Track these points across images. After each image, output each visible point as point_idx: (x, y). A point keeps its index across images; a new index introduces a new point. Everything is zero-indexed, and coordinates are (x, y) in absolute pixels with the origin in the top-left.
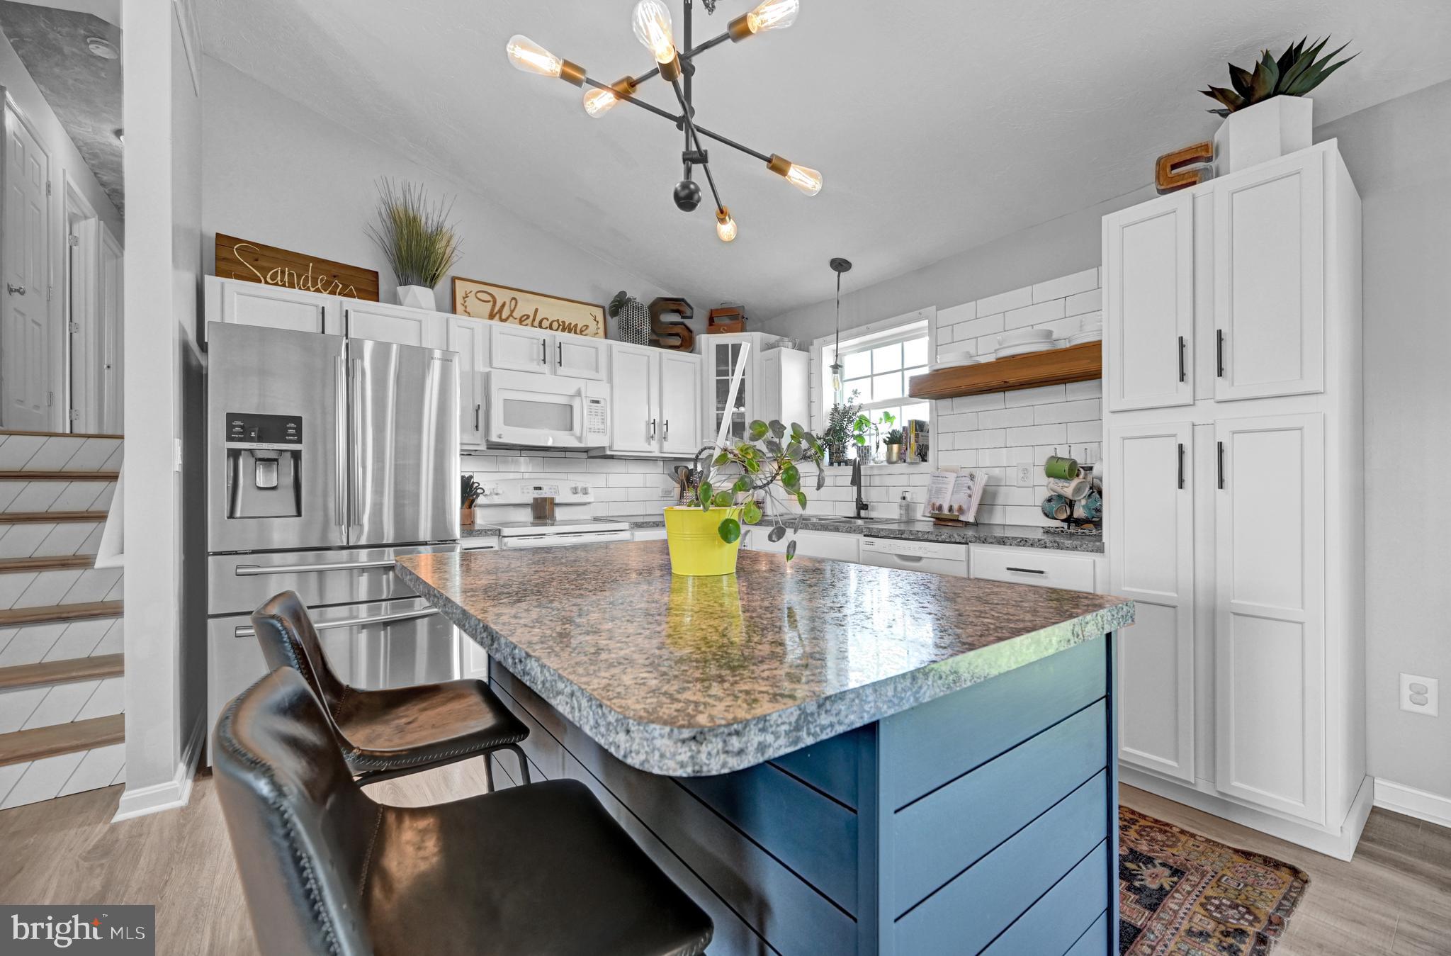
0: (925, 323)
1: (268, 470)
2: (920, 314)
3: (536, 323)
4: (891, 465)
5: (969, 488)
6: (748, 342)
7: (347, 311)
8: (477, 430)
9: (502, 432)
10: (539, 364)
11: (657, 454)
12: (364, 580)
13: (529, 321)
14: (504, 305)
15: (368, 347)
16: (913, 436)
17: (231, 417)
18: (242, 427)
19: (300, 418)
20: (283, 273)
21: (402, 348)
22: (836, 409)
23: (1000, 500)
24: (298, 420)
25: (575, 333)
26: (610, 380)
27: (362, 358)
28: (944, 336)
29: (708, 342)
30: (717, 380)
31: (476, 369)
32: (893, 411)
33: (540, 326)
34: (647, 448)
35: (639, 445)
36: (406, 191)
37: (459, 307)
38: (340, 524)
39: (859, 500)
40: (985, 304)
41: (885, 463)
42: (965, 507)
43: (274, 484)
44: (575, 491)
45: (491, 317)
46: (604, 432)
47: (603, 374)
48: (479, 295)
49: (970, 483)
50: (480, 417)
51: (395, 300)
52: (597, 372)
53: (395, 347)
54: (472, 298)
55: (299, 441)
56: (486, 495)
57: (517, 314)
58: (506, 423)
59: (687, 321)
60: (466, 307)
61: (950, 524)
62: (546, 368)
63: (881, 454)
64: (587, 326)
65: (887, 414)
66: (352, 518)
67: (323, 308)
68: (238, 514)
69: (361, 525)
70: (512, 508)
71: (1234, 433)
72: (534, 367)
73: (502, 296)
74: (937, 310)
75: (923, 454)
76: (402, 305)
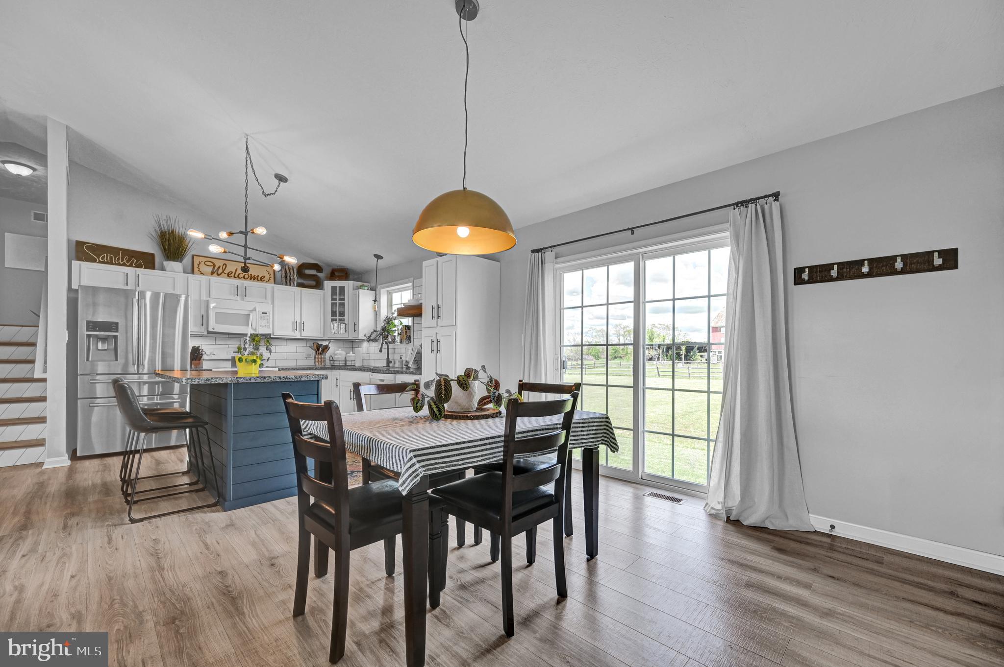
0: (410, 284)
1: (103, 342)
2: (409, 280)
3: (236, 276)
6: (348, 285)
7: (138, 275)
8: (203, 326)
9: (213, 326)
10: (234, 296)
11: (299, 337)
12: (146, 387)
13: (233, 275)
14: (219, 267)
15: (148, 295)
16: (404, 332)
17: (88, 322)
18: (92, 326)
19: (118, 322)
20: (107, 256)
21: (166, 295)
24: (117, 324)
25: (258, 280)
26: (273, 303)
27: (145, 298)
28: (416, 290)
29: (328, 285)
30: (332, 303)
31: (202, 299)
33: (238, 277)
34: (293, 334)
35: (289, 333)
36: (168, 218)
37: (196, 269)
38: (134, 365)
39: (388, 359)
43: (106, 348)
45: (212, 273)
46: (268, 327)
47: (270, 301)
48: (206, 263)
50: (204, 320)
51: (163, 269)
52: (266, 299)
53: (162, 294)
54: (202, 265)
55: (117, 331)
56: (208, 355)
57: (226, 271)
58: (217, 322)
59: (319, 274)
60: (199, 269)
62: (238, 298)
64: (264, 277)
66: (140, 362)
67: (127, 274)
68: (90, 360)
69: (143, 366)
70: (222, 361)
71: (442, 336)
72: (232, 297)
73: (218, 263)
74: (414, 279)
75: (409, 340)
76: (165, 271)
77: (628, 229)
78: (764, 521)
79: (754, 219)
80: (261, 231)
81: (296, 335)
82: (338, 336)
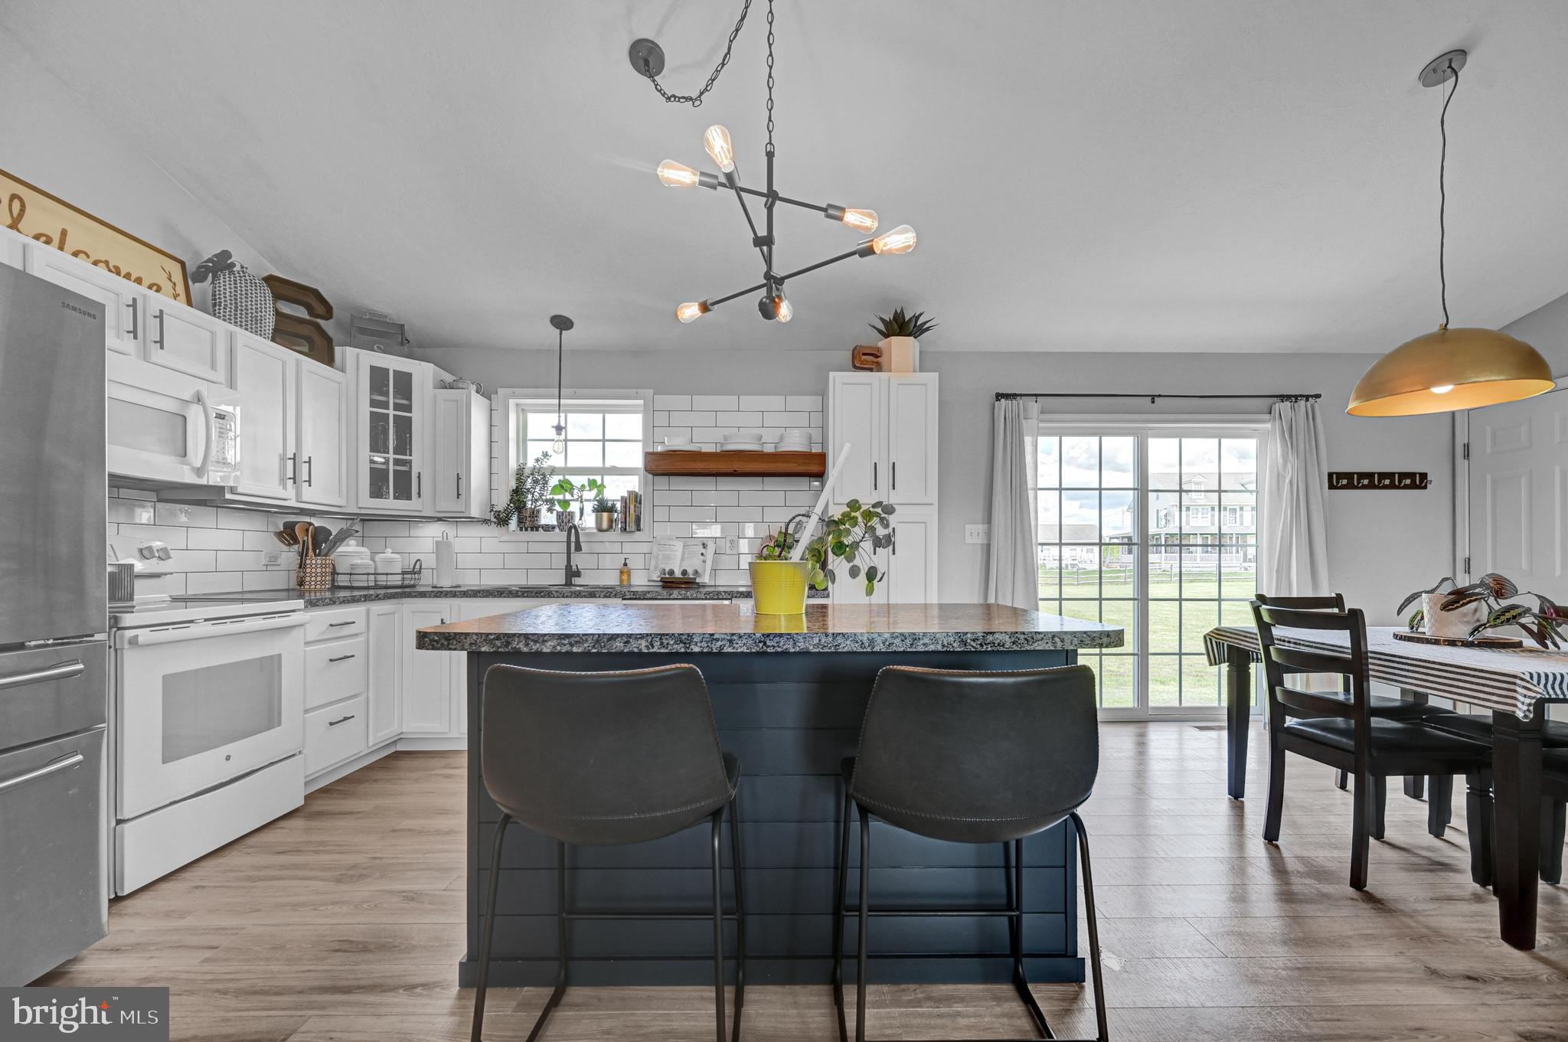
0: (641, 402)
2: (636, 392)
4: (600, 533)
5: (702, 554)
10: (119, 337)
11: (293, 503)
16: (632, 507)
22: (522, 470)
26: (231, 386)
28: (661, 419)
29: (358, 360)
30: (371, 411)
32: (601, 479)
34: (279, 492)
35: (271, 487)
39: (568, 567)
41: (596, 531)
42: (700, 571)
44: (145, 553)
47: (221, 375)
49: (703, 551)
52: (216, 370)
59: (321, 323)
61: (683, 586)
62: (133, 347)
63: (589, 521)
64: (159, 287)
65: (593, 483)
71: (898, 523)
74: (654, 394)
75: (636, 523)
77: (1147, 395)
81: (288, 496)
82: (390, 505)
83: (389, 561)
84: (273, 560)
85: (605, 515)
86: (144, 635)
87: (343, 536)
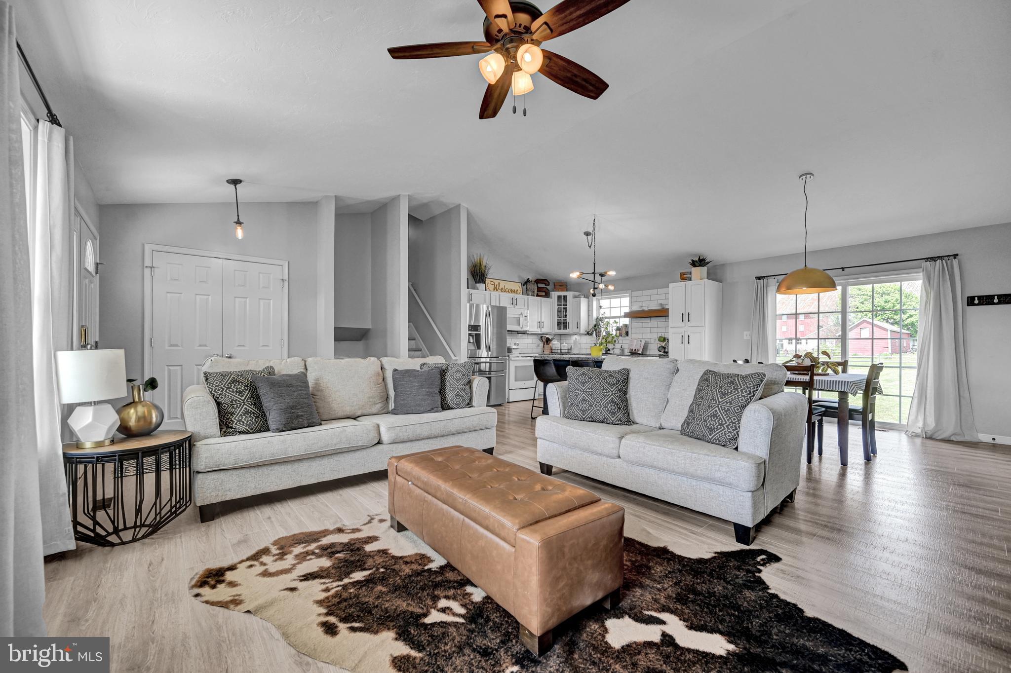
0: (629, 294)
2: (627, 291)
3: (505, 290)
5: (640, 344)
6: (570, 294)
10: (511, 305)
11: (540, 333)
13: (503, 290)
14: (497, 286)
16: (624, 329)
22: (597, 318)
23: (649, 348)
24: (480, 326)
26: (528, 309)
28: (634, 300)
29: (554, 294)
30: (558, 307)
32: (617, 320)
34: (537, 330)
35: (533, 330)
37: (487, 289)
40: (646, 292)
42: (639, 349)
44: (515, 344)
45: (495, 290)
46: (527, 326)
47: (526, 307)
54: (489, 284)
55: (480, 331)
57: (501, 288)
59: (547, 287)
60: (488, 287)
61: (634, 354)
63: (614, 333)
64: (518, 291)
65: (615, 321)
71: (691, 333)
73: (496, 282)
74: (632, 291)
75: (627, 334)
76: (478, 289)
77: (842, 268)
78: (950, 437)
79: (941, 269)
80: (612, 273)
81: (539, 331)
82: (562, 331)
83: (564, 346)
84: (538, 345)
85: (618, 331)
86: (512, 359)
87: (553, 339)
